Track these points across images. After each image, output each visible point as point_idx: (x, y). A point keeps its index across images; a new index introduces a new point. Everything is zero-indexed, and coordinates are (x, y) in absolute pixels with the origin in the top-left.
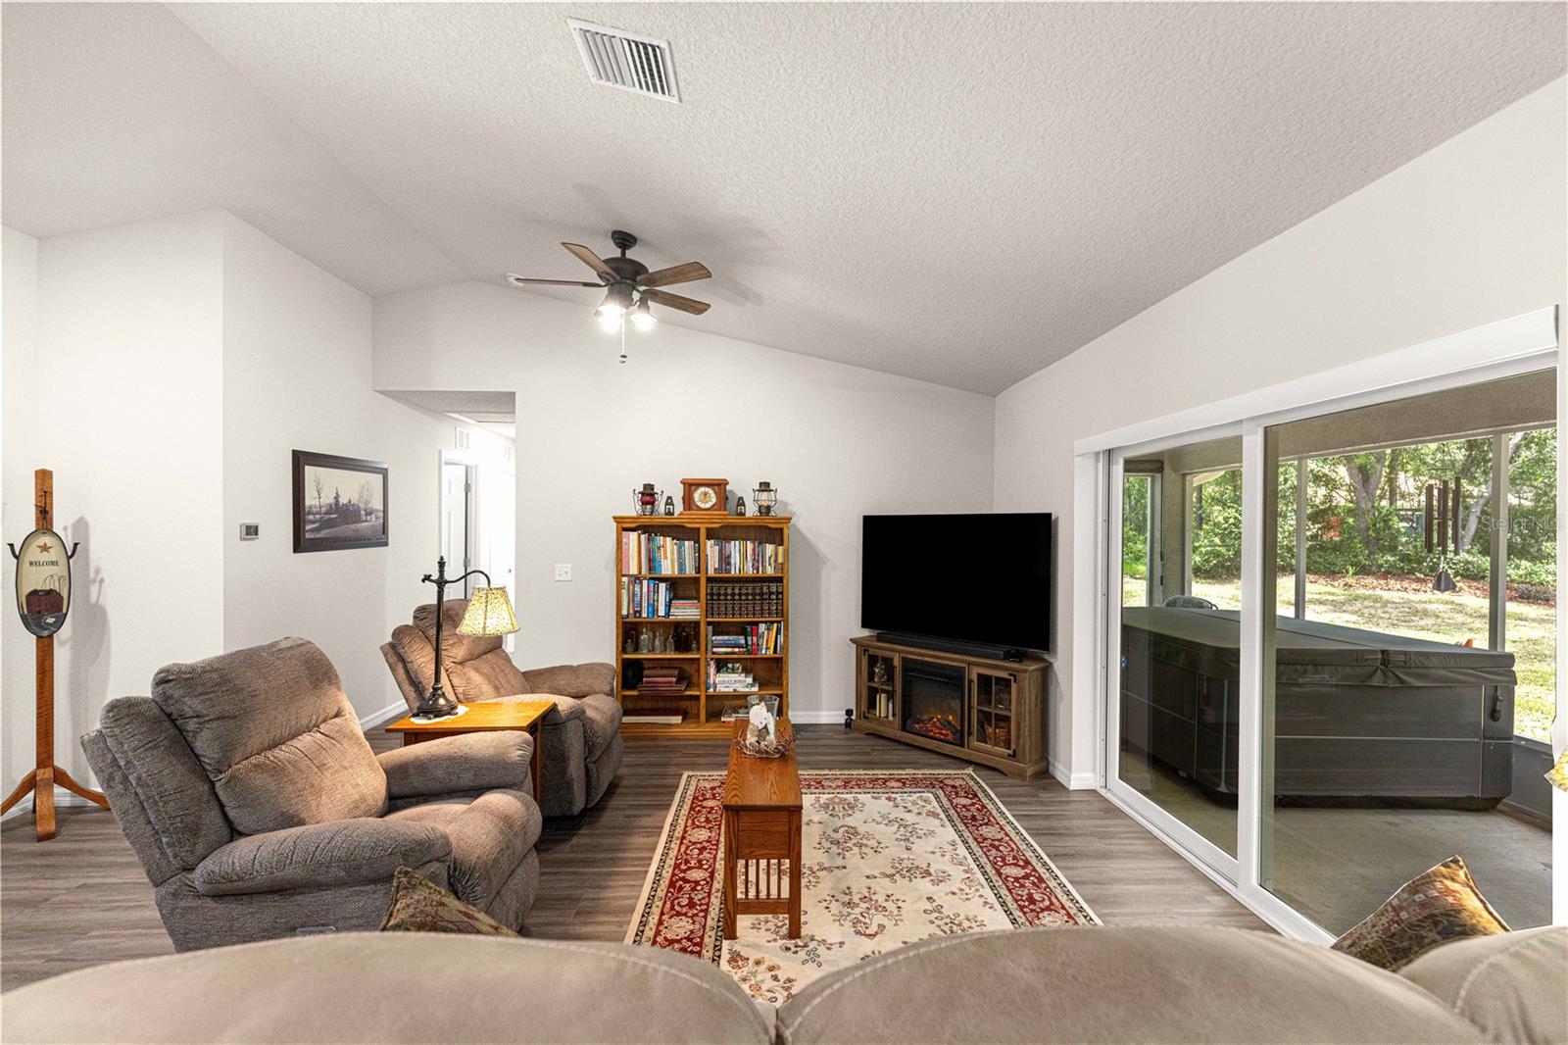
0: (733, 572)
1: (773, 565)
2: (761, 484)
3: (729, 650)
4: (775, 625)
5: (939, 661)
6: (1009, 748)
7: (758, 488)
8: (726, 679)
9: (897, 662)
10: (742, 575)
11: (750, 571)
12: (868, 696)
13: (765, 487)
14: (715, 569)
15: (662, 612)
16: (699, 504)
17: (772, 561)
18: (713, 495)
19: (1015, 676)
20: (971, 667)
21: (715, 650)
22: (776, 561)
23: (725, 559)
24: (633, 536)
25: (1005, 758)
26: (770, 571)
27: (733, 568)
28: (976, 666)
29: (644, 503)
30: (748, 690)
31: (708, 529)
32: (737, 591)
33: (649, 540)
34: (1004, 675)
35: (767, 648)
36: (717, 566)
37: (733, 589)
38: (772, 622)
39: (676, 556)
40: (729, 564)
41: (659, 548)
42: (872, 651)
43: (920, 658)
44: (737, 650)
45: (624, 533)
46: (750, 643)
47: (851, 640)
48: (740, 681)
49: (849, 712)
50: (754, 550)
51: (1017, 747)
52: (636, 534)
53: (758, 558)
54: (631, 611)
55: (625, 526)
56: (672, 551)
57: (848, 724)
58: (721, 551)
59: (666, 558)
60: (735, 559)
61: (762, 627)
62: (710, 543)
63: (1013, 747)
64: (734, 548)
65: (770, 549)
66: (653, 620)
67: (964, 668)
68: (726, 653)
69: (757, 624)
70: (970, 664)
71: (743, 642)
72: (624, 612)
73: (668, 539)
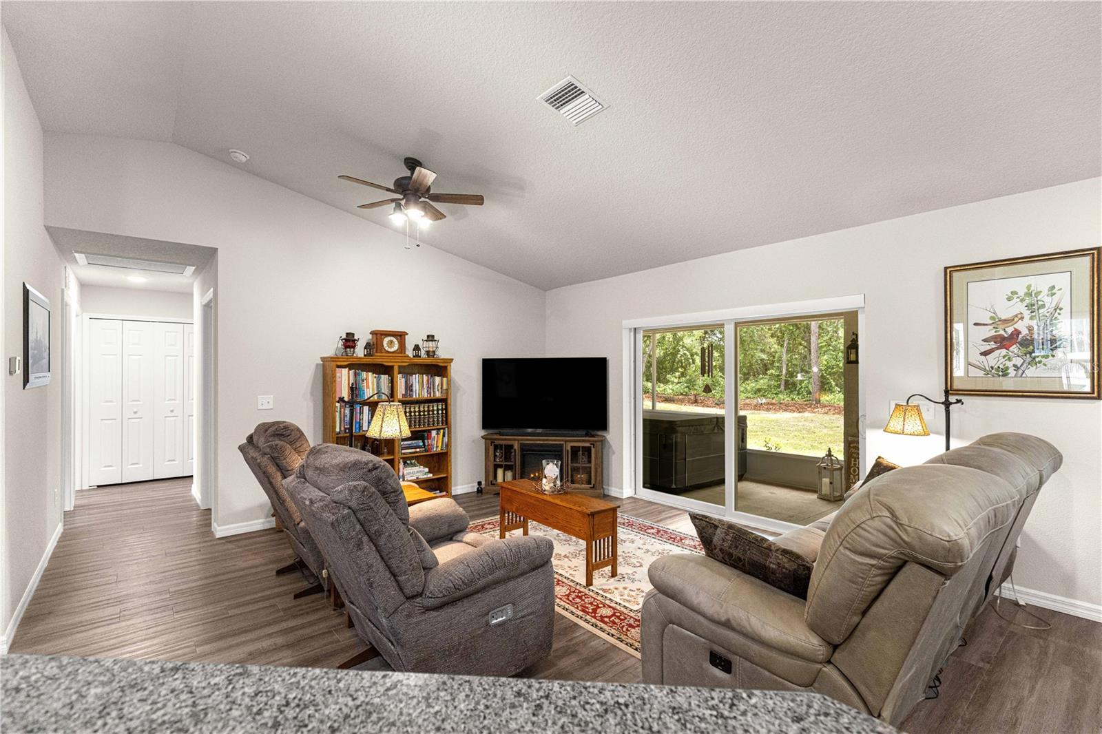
0: (414, 397)
1: (440, 391)
2: (428, 336)
3: (413, 450)
4: (442, 431)
5: (546, 442)
6: (590, 483)
7: (426, 339)
8: (411, 471)
9: (516, 446)
10: (420, 398)
11: (425, 395)
12: (492, 469)
13: (431, 338)
14: (403, 395)
15: (365, 428)
16: (387, 348)
17: (439, 388)
18: (396, 342)
19: (594, 445)
20: (567, 443)
21: (403, 451)
22: (442, 388)
23: (409, 388)
24: (345, 371)
25: (588, 489)
26: (438, 395)
27: (414, 394)
28: (569, 442)
29: (346, 347)
30: (425, 476)
31: (399, 366)
32: (412, 410)
33: (355, 374)
34: (588, 445)
35: (437, 447)
36: (404, 393)
37: (410, 409)
38: (439, 429)
39: (375, 386)
40: (412, 390)
41: (363, 381)
42: (497, 442)
43: (533, 442)
44: (418, 450)
45: (337, 369)
46: (426, 444)
47: (482, 437)
48: (420, 471)
49: (480, 483)
50: (428, 380)
51: (596, 482)
52: (347, 369)
53: (431, 386)
54: (343, 429)
55: (339, 363)
56: (373, 382)
57: (480, 491)
58: (406, 382)
59: (368, 387)
60: (416, 387)
61: (434, 433)
62: (400, 376)
63: (593, 482)
64: (415, 379)
65: (438, 379)
66: (360, 434)
67: (563, 444)
68: (411, 453)
69: (429, 431)
70: (566, 441)
71: (421, 444)
72: (337, 430)
73: (370, 374)
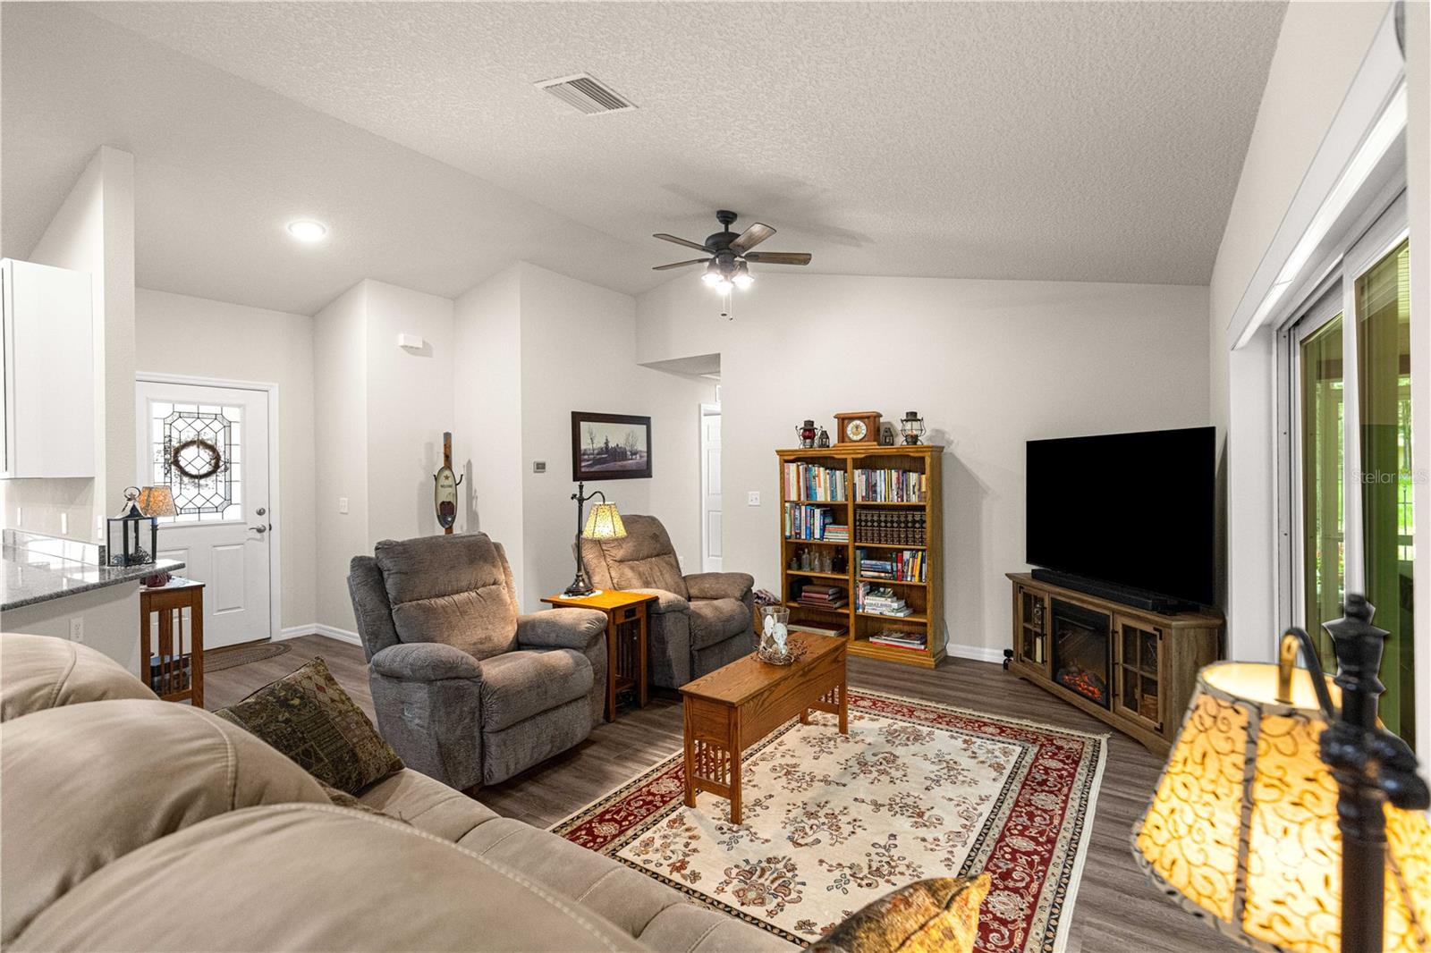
0: (879, 500)
1: (917, 493)
2: (907, 414)
3: (876, 574)
4: (920, 553)
5: (1085, 606)
6: (1156, 719)
7: (905, 418)
8: (874, 602)
9: (1047, 603)
10: (887, 503)
11: (895, 500)
12: (1025, 637)
13: (912, 416)
14: (863, 497)
15: (817, 535)
16: (851, 436)
17: (916, 490)
18: (864, 427)
19: (1160, 631)
20: (1116, 615)
21: (863, 573)
22: (920, 489)
23: (871, 488)
24: (793, 467)
25: (1151, 732)
26: (914, 500)
27: (879, 497)
28: (1123, 616)
29: (805, 438)
30: (893, 614)
31: (854, 459)
32: (883, 518)
33: (806, 470)
34: (1149, 629)
35: (912, 576)
36: (864, 494)
37: (879, 516)
38: (918, 550)
39: (828, 485)
40: (875, 492)
41: (814, 477)
42: (1026, 589)
43: (1067, 600)
44: (883, 575)
45: (786, 464)
46: (895, 569)
47: (1007, 575)
48: (886, 606)
49: (1008, 653)
50: (898, 479)
51: (1164, 719)
52: (795, 465)
53: (902, 486)
54: (793, 533)
55: (786, 458)
56: (825, 480)
57: (1005, 665)
58: (867, 480)
59: (820, 487)
60: (881, 487)
61: (907, 555)
62: (857, 472)
63: (1160, 720)
64: (880, 476)
65: (913, 477)
66: (810, 542)
67: (1109, 616)
68: (873, 577)
69: (902, 551)
70: (1114, 612)
71: (889, 567)
72: (788, 534)
73: (822, 469)
